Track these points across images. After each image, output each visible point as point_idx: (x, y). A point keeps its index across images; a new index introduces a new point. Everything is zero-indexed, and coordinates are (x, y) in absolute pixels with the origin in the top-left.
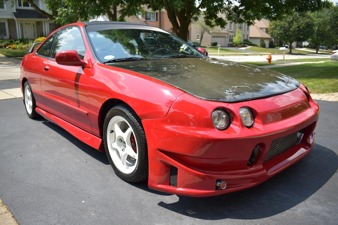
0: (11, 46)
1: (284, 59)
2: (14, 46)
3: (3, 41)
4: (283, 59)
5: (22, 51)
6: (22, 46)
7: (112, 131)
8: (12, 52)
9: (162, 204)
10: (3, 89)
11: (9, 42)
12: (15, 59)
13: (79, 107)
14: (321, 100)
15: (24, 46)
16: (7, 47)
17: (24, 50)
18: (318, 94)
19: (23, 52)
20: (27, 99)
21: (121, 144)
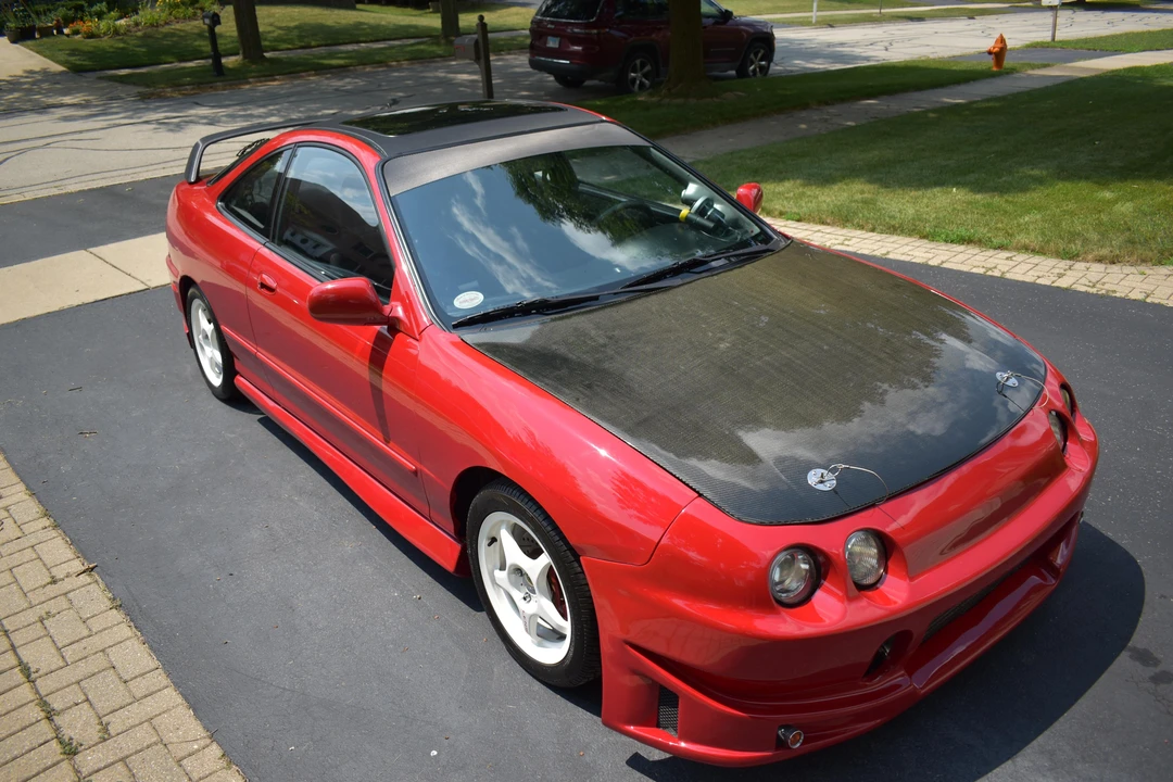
0: (78, 25)
1: (1053, 39)
2: (90, 24)
3: (51, 7)
4: (1049, 39)
5: (121, 45)
6: (118, 23)
7: (493, 540)
8: (86, 49)
9: (636, 762)
10: (96, 245)
11: (70, 10)
12: (101, 78)
13: (387, 442)
14: (1149, 300)
15: (123, 22)
16: (66, 31)
17: (125, 38)
18: (1142, 268)
19: (123, 49)
20: (200, 337)
21: (521, 580)
